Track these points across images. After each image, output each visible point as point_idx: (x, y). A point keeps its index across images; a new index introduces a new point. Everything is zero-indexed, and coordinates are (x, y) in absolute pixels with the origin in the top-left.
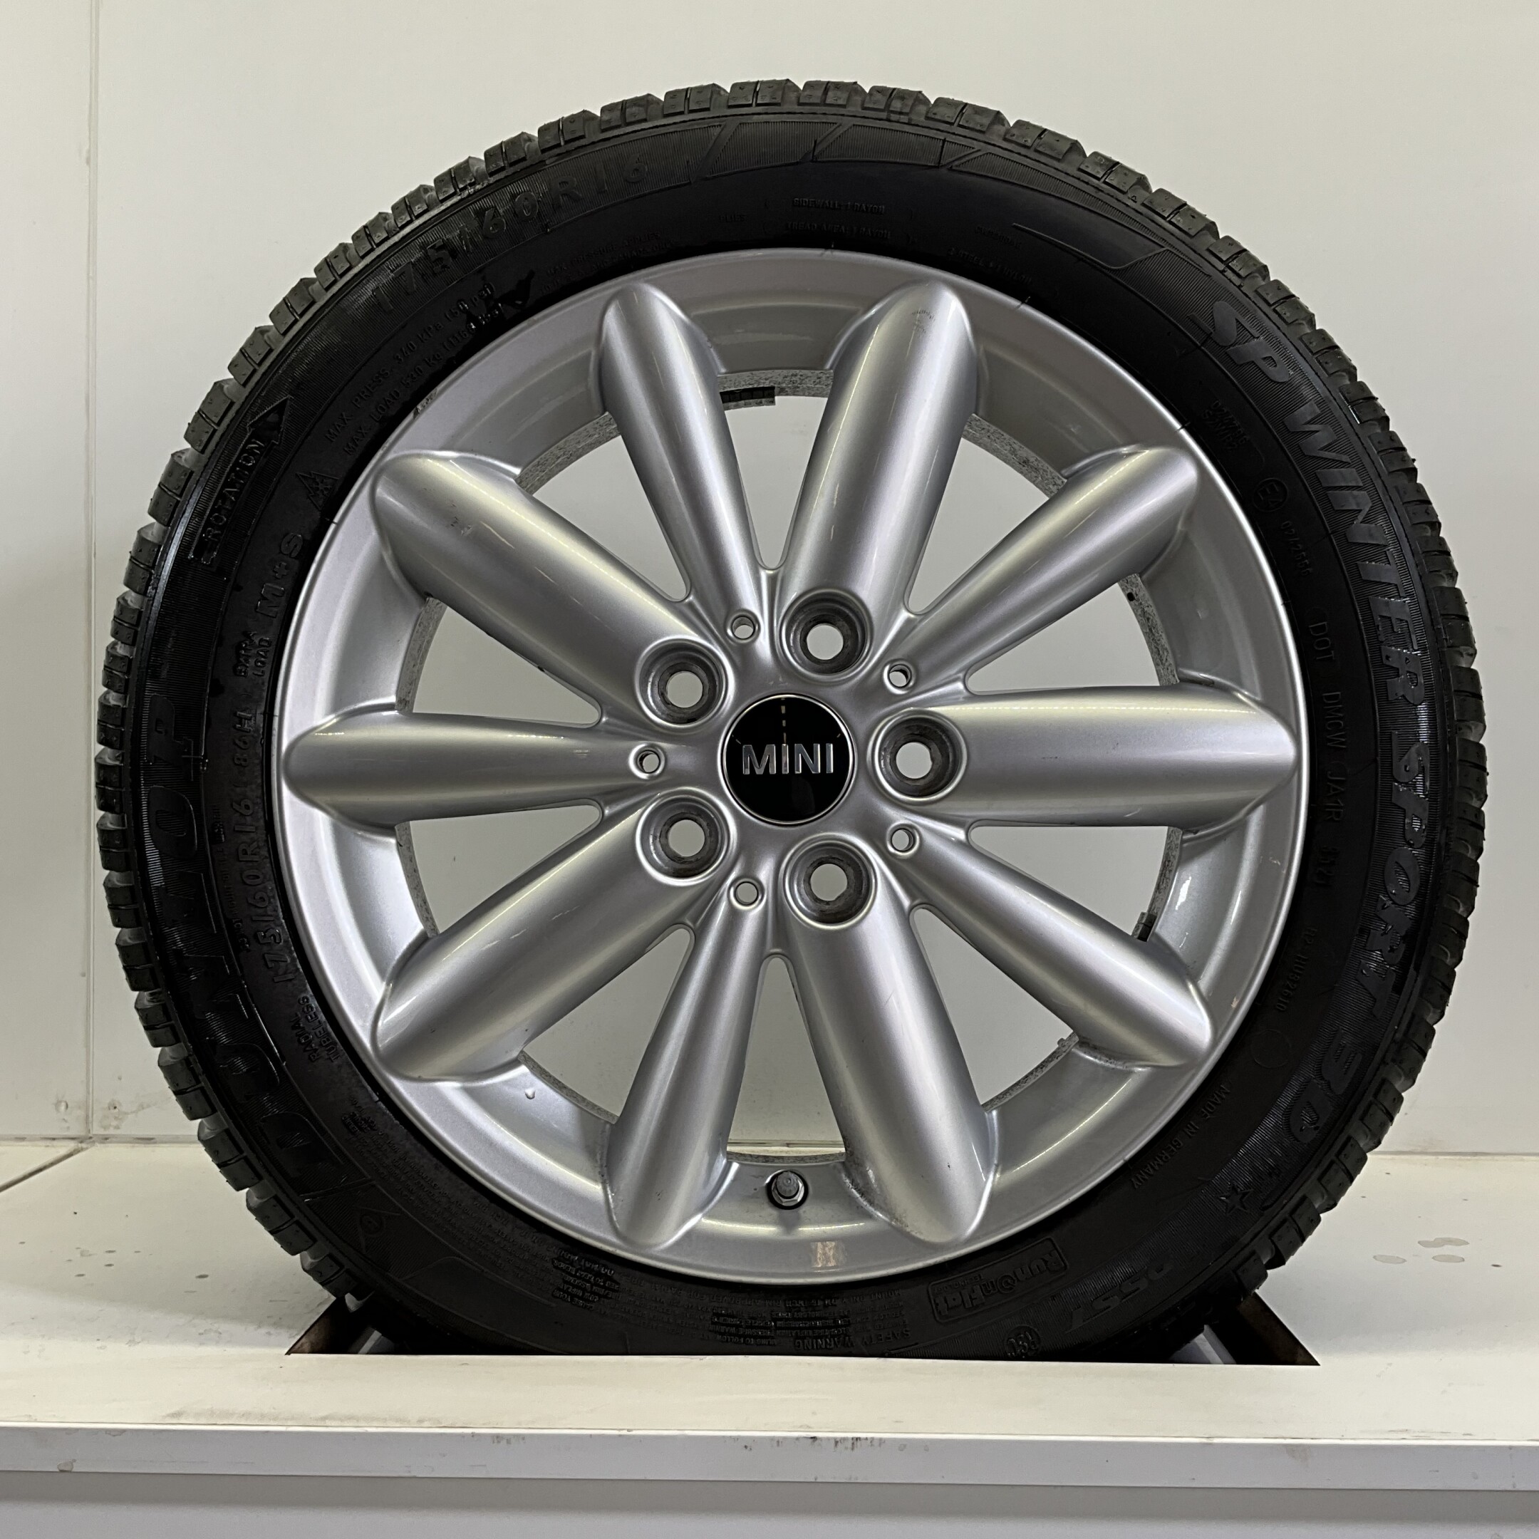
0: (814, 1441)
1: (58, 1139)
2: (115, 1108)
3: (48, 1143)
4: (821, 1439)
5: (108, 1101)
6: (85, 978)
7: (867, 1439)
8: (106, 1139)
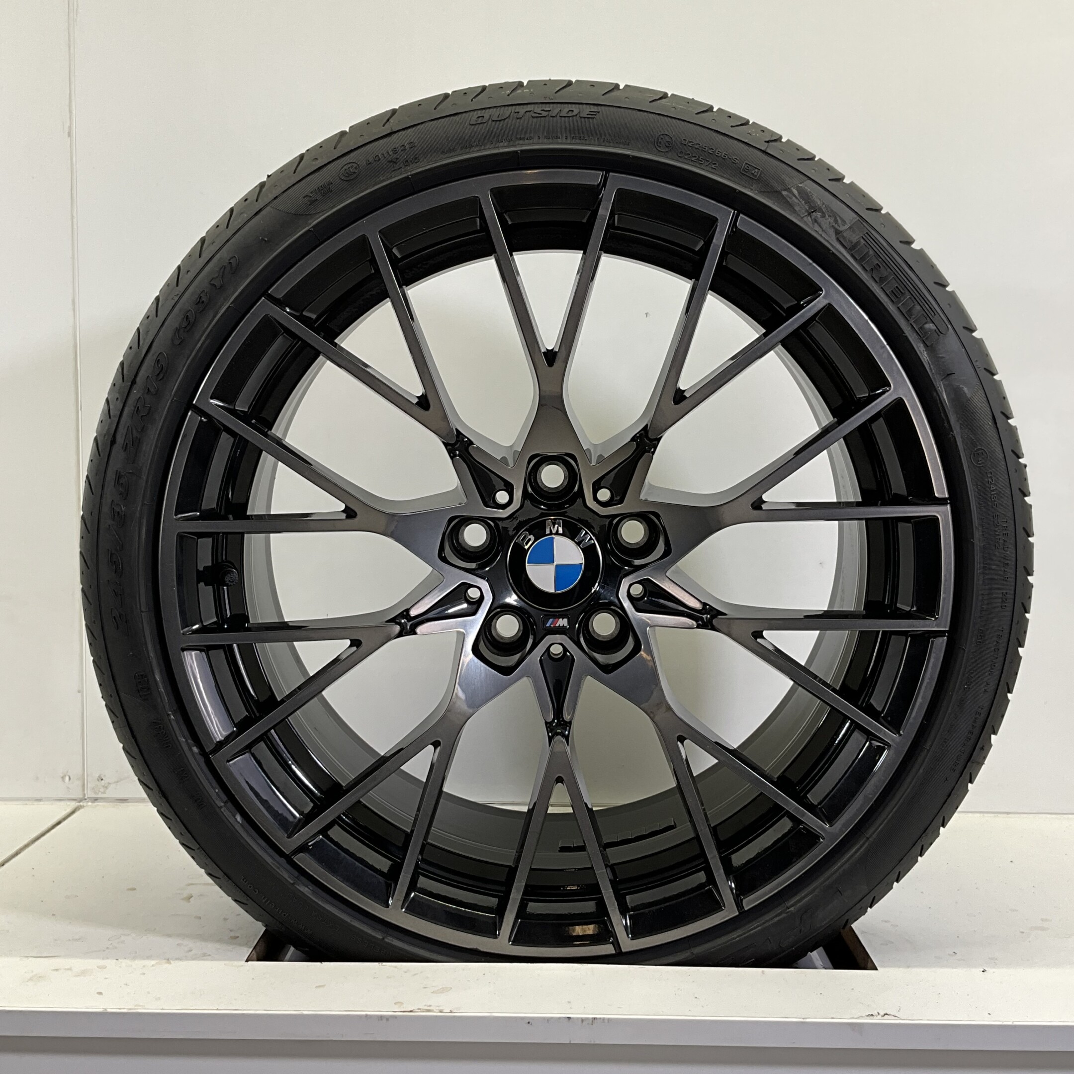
0: (569, 1020)
1: (65, 800)
2: (102, 780)
3: (58, 803)
4: (573, 1018)
5: (97, 776)
6: (80, 694)
7: (600, 1018)
8: (96, 800)
